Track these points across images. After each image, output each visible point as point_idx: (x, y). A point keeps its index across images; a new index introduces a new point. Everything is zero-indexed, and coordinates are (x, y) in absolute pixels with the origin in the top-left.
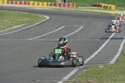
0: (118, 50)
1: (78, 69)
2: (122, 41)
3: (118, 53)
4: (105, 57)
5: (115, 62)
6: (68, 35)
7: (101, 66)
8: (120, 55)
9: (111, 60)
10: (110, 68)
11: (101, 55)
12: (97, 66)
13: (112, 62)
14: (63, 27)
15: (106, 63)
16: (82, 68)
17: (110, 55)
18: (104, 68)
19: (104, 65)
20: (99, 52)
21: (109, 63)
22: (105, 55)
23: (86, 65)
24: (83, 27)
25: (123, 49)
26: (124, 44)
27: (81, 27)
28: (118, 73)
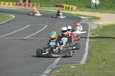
0: (84, 49)
2: (86, 41)
3: (86, 52)
5: (86, 62)
6: (34, 33)
7: (72, 66)
8: (88, 55)
9: (81, 60)
10: (83, 69)
12: (69, 67)
13: (83, 62)
14: (29, 25)
15: (77, 63)
16: (54, 68)
18: (76, 68)
19: (75, 65)
21: (79, 63)
23: (57, 66)
24: (47, 26)
25: (89, 48)
26: (89, 43)
27: (45, 26)
28: (93, 74)
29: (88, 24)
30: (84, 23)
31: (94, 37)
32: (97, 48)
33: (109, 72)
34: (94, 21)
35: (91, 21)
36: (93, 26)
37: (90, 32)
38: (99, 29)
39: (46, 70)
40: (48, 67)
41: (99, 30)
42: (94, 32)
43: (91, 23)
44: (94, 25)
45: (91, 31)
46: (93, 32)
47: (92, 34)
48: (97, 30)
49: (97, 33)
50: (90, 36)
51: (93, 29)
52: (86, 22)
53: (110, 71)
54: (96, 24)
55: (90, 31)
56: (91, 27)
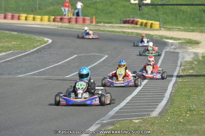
0: (164, 94)
1: (99, 125)
2: (171, 80)
3: (164, 99)
4: (144, 105)
5: (160, 114)
7: (136, 119)
8: (167, 103)
9: (152, 111)
10: (151, 124)
11: (136, 103)
12: (131, 121)
13: (155, 114)
14: (75, 56)
15: (145, 115)
16: (106, 123)
17: (151, 102)
18: (141, 123)
19: (141, 119)
20: (133, 98)
21: (149, 115)
22: (144, 103)
23: (113, 119)
24: (107, 56)
25: (171, 92)
26: (174, 85)
27: (104, 56)
28: (165, 131)
29: (178, 53)
30: (172, 50)
31: (185, 74)
32: (185, 91)
33: (192, 129)
34: (189, 48)
35: (185, 48)
36: (187, 55)
37: (181, 66)
38: (196, 61)
39: (92, 125)
40: (95, 122)
41: (196, 63)
42: (188, 66)
43: (184, 50)
44: (189, 55)
45: (183, 64)
46: (185, 66)
47: (183, 70)
48: (193, 63)
49: (192, 68)
50: (179, 73)
51: (185, 61)
52: (175, 49)
53: (194, 127)
54: (191, 52)
55: (181, 64)
56: (183, 59)
